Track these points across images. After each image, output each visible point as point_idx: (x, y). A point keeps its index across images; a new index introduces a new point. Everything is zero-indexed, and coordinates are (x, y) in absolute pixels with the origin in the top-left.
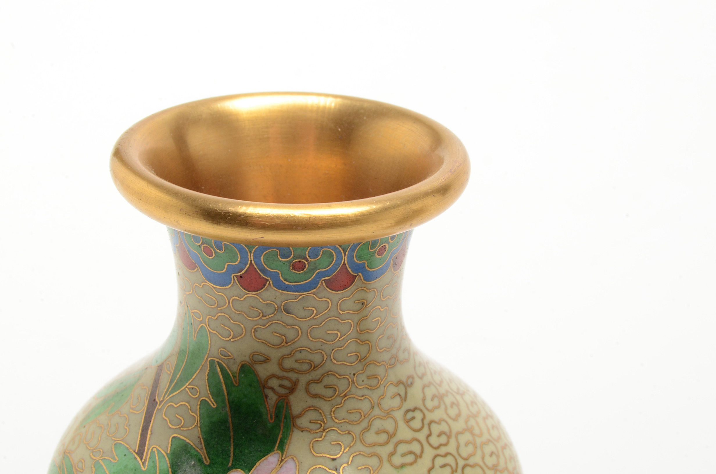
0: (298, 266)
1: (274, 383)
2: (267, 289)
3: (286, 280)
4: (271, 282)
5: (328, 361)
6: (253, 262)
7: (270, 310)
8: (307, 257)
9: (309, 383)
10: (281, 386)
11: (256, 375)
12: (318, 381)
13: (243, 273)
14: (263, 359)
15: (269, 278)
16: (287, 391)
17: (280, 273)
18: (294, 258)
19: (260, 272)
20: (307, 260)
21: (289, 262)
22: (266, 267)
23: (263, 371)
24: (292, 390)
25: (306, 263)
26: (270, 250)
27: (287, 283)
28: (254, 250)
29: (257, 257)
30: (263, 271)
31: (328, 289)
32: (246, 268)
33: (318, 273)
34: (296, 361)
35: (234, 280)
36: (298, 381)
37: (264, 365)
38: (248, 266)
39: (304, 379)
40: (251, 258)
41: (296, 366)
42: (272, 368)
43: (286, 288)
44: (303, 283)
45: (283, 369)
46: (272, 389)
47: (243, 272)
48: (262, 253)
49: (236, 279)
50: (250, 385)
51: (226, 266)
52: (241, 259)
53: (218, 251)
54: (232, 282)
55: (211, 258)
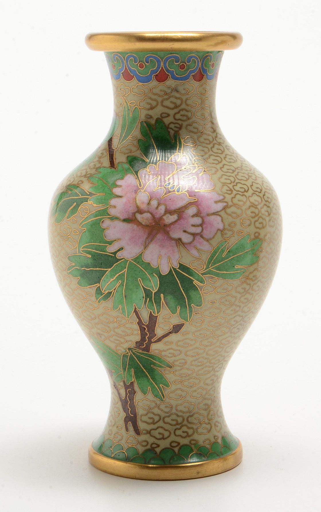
0: (182, 67)
1: (172, 126)
2: (168, 80)
3: (177, 74)
4: (170, 76)
5: (194, 116)
6: (163, 66)
7: (169, 91)
8: (186, 62)
9: (187, 126)
10: (175, 127)
11: (164, 123)
12: (190, 125)
13: (158, 73)
14: (166, 115)
15: (169, 74)
16: (178, 129)
17: (174, 70)
18: (180, 63)
19: (165, 71)
20: (186, 64)
21: (179, 65)
22: (169, 68)
23: (167, 121)
24: (180, 128)
25: (185, 65)
26: (171, 59)
27: (177, 76)
28: (164, 60)
29: (165, 63)
30: (168, 70)
31: (193, 80)
32: (160, 70)
33: (190, 71)
34: (181, 115)
35: (153, 77)
36: (182, 124)
37: (167, 118)
38: (160, 69)
39: (185, 124)
40: (162, 64)
41: (181, 118)
42: (170, 119)
43: (177, 79)
44: (184, 76)
45: (175, 119)
46: (171, 128)
47: (158, 72)
48: (167, 61)
49: (154, 77)
50: (162, 128)
51: (150, 71)
52: (157, 66)
53: (147, 64)
54: (153, 79)
55: (142, 69)
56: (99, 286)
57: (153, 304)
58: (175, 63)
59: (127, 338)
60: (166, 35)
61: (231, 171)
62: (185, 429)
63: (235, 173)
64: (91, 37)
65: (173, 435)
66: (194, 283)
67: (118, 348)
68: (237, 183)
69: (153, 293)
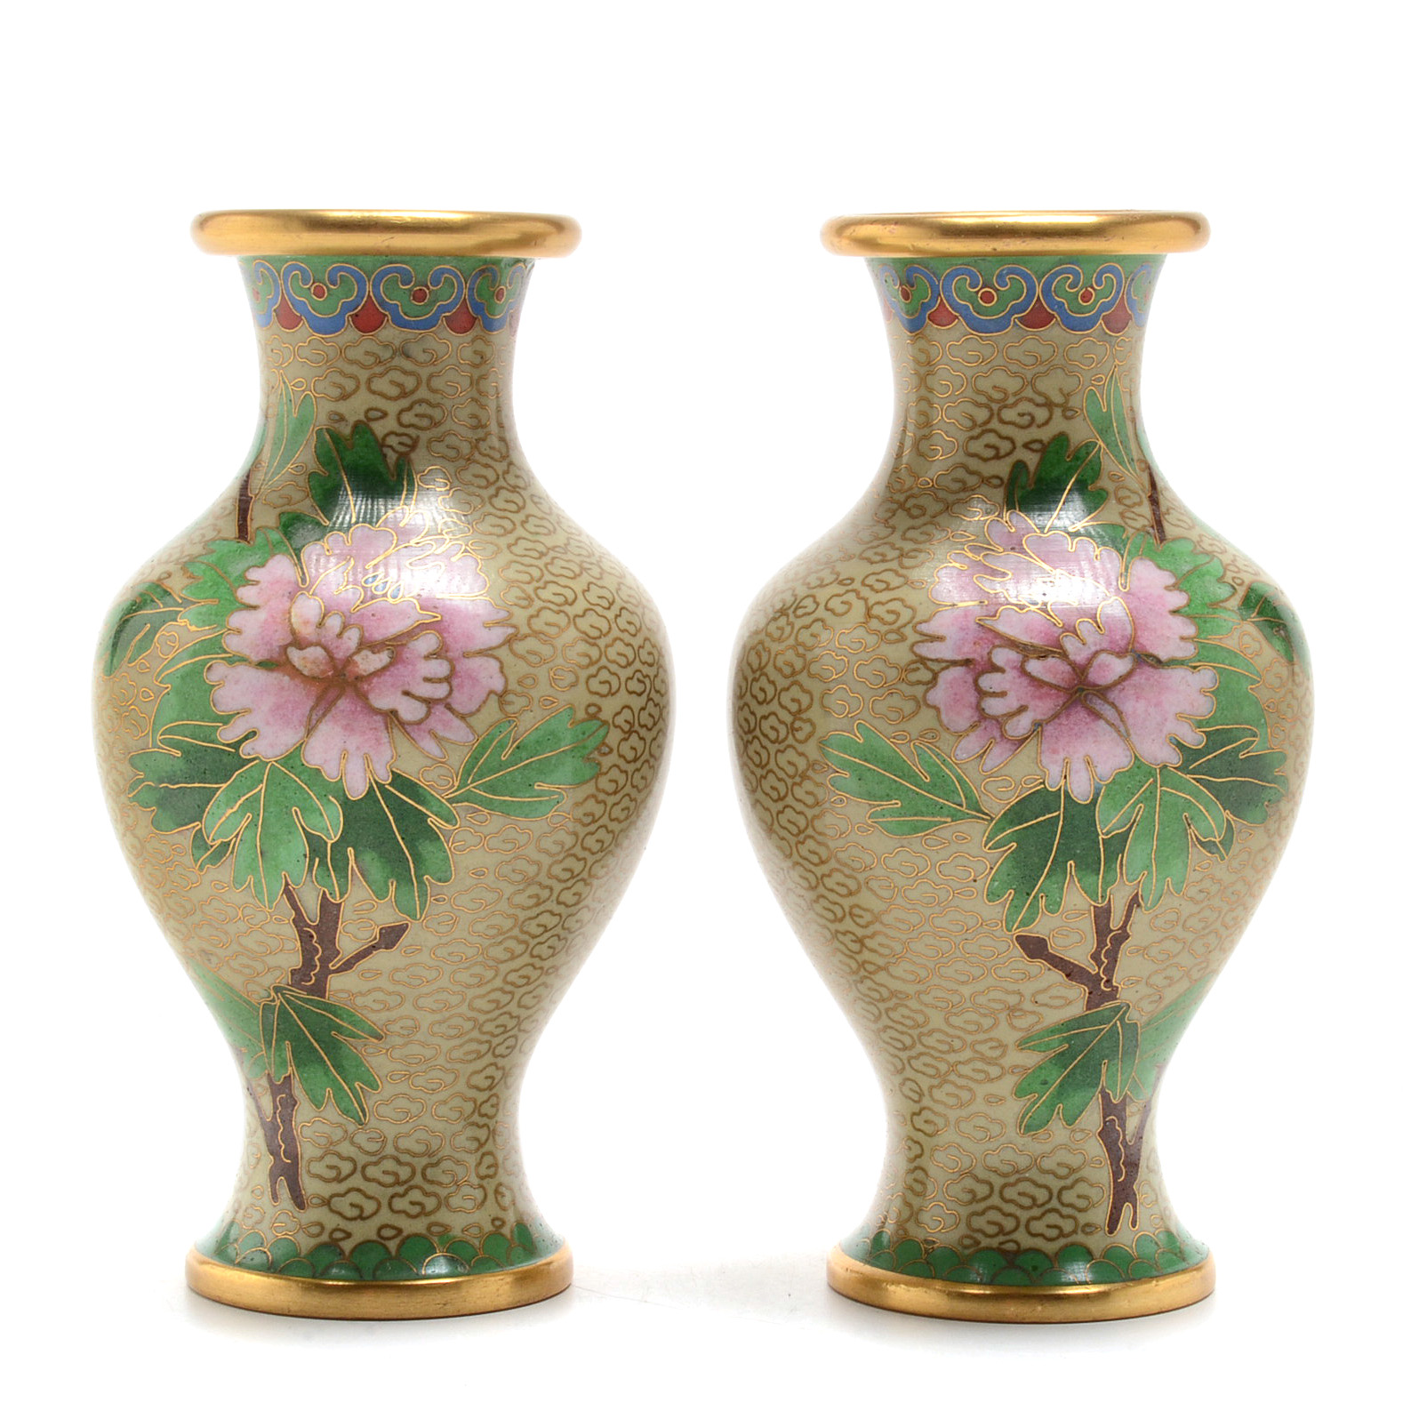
0: (419, 296)
1: (392, 441)
2: (385, 328)
3: (405, 314)
4: (390, 318)
5: (449, 418)
6: (371, 294)
7: (388, 354)
8: (429, 284)
9: (430, 441)
10: (400, 443)
11: (373, 434)
12: (440, 440)
13: (360, 311)
14: (380, 414)
15: (387, 313)
16: (408, 449)
17: (399, 304)
18: (415, 286)
19: (378, 306)
20: (428, 289)
21: (410, 290)
22: (385, 298)
23: (379, 428)
24: (413, 447)
25: (427, 291)
26: (390, 276)
27: (406, 318)
28: (373, 276)
29: (376, 286)
30: (382, 303)
31: (448, 329)
32: (363, 302)
33: (439, 306)
34: (416, 415)
35: (348, 321)
36: (418, 437)
37: (382, 422)
38: (365, 299)
39: (424, 436)
40: (369, 288)
41: (415, 421)
42: (390, 424)
43: (405, 325)
44: (424, 317)
45: (401, 424)
46: (391, 447)
47: (359, 308)
48: (381, 281)
49: (350, 319)
50: (366, 446)
51: (340, 304)
52: (358, 292)
53: (332, 287)
54: (346, 324)
55: (321, 300)
56: (201, 829)
57: (330, 873)
58: (401, 286)
59: (271, 961)
60: (375, 214)
61: (536, 554)
62: (416, 1195)
63: (547, 559)
64: (204, 222)
65: (385, 1210)
66: (430, 824)
67: (251, 987)
68: (547, 582)
69: (329, 845)
